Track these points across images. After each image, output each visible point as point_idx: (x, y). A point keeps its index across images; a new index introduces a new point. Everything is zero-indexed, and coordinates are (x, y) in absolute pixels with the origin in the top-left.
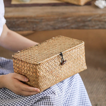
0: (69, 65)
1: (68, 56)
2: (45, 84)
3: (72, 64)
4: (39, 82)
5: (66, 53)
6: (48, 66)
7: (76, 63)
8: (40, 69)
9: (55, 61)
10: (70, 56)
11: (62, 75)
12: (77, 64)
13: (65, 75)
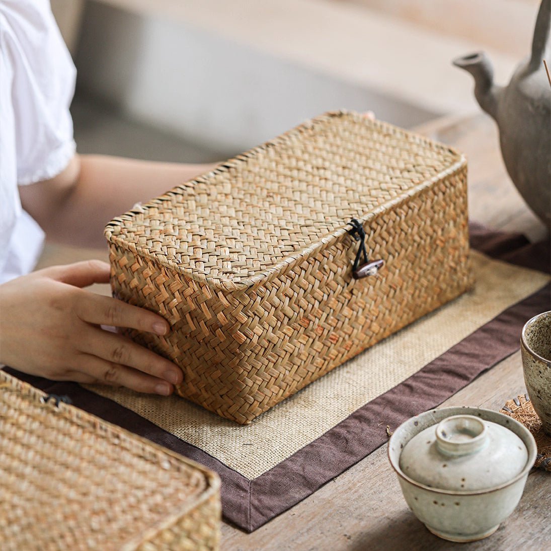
0: (391, 275)
1: (389, 234)
2: (273, 380)
3: (406, 273)
4: (246, 373)
5: (381, 222)
6: (290, 292)
7: (424, 266)
8: (251, 314)
9: (326, 267)
10: (398, 231)
11: (355, 331)
12: (429, 268)
13: (370, 327)
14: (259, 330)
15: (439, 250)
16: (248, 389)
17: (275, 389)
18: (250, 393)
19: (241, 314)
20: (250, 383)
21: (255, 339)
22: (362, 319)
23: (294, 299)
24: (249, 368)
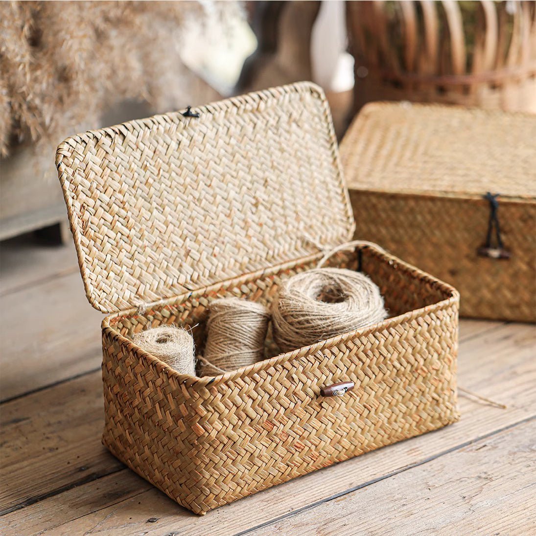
14: (218, 425)
15: (420, 379)
16: (204, 481)
17: (233, 485)
18: (207, 485)
19: (201, 407)
20: (207, 475)
21: (214, 434)
22: (331, 432)
23: (257, 402)
24: (207, 460)
